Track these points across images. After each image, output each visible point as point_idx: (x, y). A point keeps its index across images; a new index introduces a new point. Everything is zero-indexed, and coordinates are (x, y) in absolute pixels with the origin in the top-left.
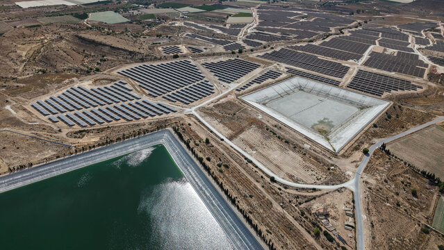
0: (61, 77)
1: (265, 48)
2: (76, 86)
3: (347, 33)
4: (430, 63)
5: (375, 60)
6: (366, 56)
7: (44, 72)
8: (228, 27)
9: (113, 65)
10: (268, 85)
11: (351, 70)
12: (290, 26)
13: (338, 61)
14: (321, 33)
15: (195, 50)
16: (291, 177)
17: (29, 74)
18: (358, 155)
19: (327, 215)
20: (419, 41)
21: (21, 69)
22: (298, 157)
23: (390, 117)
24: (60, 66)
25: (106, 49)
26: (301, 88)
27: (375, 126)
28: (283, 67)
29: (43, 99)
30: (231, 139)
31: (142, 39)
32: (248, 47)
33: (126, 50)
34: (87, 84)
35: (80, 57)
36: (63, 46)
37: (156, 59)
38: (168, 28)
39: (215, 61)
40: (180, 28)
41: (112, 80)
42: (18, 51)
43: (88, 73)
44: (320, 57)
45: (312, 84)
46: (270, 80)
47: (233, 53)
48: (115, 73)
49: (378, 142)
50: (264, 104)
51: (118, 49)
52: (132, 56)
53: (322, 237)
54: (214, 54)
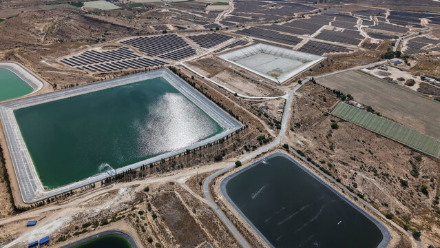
0: (77, 45)
1: (238, 27)
2: (90, 50)
3: (307, 17)
4: (367, 37)
5: (324, 35)
6: (318, 32)
7: (62, 41)
8: (207, 12)
9: (114, 37)
10: (237, 49)
11: (303, 41)
12: (262, 12)
13: (295, 35)
14: (286, 17)
15: (180, 28)
16: (248, 94)
17: (50, 42)
18: (294, 84)
19: (267, 108)
20: (365, 22)
21: (42, 39)
22: (254, 85)
23: (323, 66)
24: (74, 37)
25: (108, 26)
26: (262, 51)
27: (311, 70)
28: (251, 39)
29: (68, 57)
30: (209, 77)
31: (135, 20)
32: (223, 27)
33: (124, 27)
34: (98, 49)
35: (88, 32)
36: (73, 24)
37: (149, 33)
38: (157, 12)
39: (197, 35)
40: (166, 13)
41: (117, 47)
42: (36, 28)
43: (97, 42)
44: (281, 33)
45: (270, 48)
46: (240, 46)
47: (212, 30)
48: (118, 42)
49: (310, 78)
50: (234, 61)
51: (118, 25)
52: (129, 31)
53: (262, 116)
54: (196, 31)
